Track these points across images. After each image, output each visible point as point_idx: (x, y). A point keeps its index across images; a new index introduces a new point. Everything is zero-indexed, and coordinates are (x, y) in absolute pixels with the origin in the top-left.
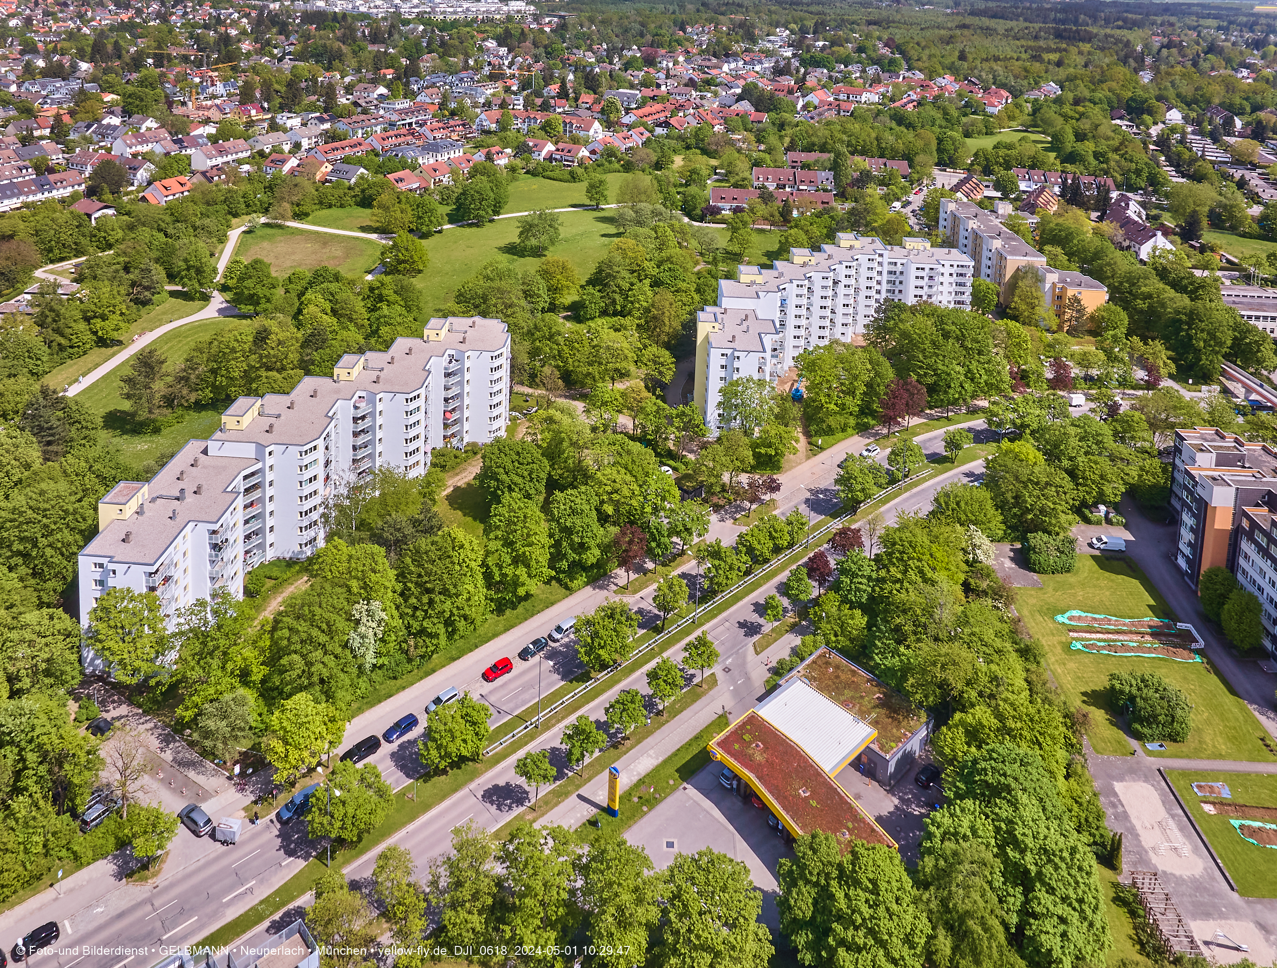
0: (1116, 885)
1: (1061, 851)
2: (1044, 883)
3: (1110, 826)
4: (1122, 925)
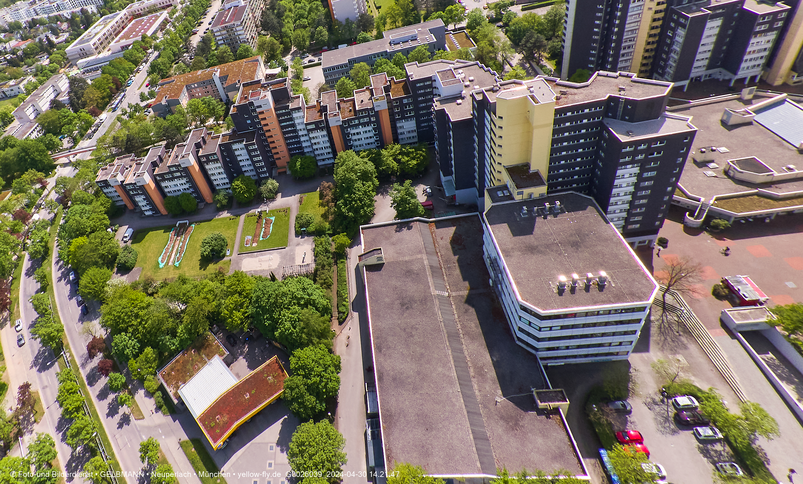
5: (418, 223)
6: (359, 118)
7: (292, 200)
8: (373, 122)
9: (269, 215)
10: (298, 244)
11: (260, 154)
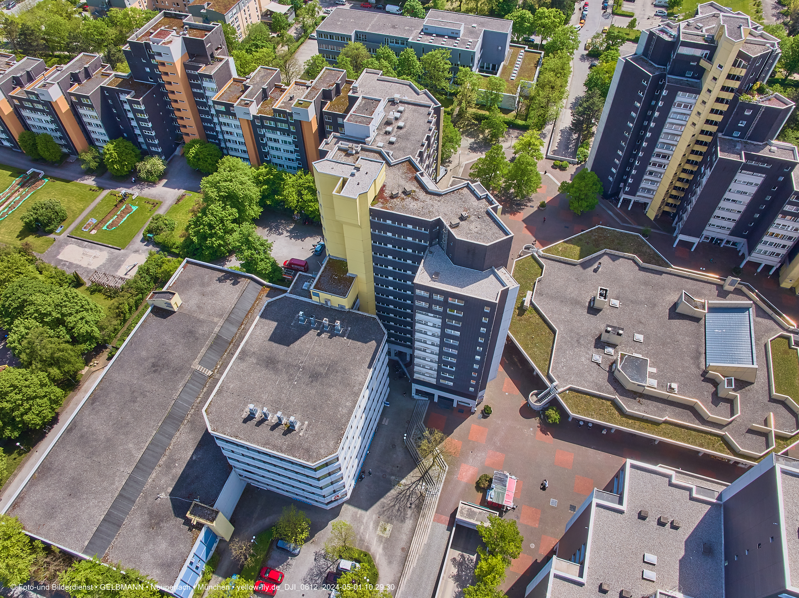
0: (88, 289)
1: (62, 299)
2: (66, 316)
3: (69, 273)
4: (100, 298)
5: (249, 280)
6: (275, 120)
7: (171, 194)
8: (293, 133)
9: (133, 202)
10: (136, 251)
11: (150, 120)
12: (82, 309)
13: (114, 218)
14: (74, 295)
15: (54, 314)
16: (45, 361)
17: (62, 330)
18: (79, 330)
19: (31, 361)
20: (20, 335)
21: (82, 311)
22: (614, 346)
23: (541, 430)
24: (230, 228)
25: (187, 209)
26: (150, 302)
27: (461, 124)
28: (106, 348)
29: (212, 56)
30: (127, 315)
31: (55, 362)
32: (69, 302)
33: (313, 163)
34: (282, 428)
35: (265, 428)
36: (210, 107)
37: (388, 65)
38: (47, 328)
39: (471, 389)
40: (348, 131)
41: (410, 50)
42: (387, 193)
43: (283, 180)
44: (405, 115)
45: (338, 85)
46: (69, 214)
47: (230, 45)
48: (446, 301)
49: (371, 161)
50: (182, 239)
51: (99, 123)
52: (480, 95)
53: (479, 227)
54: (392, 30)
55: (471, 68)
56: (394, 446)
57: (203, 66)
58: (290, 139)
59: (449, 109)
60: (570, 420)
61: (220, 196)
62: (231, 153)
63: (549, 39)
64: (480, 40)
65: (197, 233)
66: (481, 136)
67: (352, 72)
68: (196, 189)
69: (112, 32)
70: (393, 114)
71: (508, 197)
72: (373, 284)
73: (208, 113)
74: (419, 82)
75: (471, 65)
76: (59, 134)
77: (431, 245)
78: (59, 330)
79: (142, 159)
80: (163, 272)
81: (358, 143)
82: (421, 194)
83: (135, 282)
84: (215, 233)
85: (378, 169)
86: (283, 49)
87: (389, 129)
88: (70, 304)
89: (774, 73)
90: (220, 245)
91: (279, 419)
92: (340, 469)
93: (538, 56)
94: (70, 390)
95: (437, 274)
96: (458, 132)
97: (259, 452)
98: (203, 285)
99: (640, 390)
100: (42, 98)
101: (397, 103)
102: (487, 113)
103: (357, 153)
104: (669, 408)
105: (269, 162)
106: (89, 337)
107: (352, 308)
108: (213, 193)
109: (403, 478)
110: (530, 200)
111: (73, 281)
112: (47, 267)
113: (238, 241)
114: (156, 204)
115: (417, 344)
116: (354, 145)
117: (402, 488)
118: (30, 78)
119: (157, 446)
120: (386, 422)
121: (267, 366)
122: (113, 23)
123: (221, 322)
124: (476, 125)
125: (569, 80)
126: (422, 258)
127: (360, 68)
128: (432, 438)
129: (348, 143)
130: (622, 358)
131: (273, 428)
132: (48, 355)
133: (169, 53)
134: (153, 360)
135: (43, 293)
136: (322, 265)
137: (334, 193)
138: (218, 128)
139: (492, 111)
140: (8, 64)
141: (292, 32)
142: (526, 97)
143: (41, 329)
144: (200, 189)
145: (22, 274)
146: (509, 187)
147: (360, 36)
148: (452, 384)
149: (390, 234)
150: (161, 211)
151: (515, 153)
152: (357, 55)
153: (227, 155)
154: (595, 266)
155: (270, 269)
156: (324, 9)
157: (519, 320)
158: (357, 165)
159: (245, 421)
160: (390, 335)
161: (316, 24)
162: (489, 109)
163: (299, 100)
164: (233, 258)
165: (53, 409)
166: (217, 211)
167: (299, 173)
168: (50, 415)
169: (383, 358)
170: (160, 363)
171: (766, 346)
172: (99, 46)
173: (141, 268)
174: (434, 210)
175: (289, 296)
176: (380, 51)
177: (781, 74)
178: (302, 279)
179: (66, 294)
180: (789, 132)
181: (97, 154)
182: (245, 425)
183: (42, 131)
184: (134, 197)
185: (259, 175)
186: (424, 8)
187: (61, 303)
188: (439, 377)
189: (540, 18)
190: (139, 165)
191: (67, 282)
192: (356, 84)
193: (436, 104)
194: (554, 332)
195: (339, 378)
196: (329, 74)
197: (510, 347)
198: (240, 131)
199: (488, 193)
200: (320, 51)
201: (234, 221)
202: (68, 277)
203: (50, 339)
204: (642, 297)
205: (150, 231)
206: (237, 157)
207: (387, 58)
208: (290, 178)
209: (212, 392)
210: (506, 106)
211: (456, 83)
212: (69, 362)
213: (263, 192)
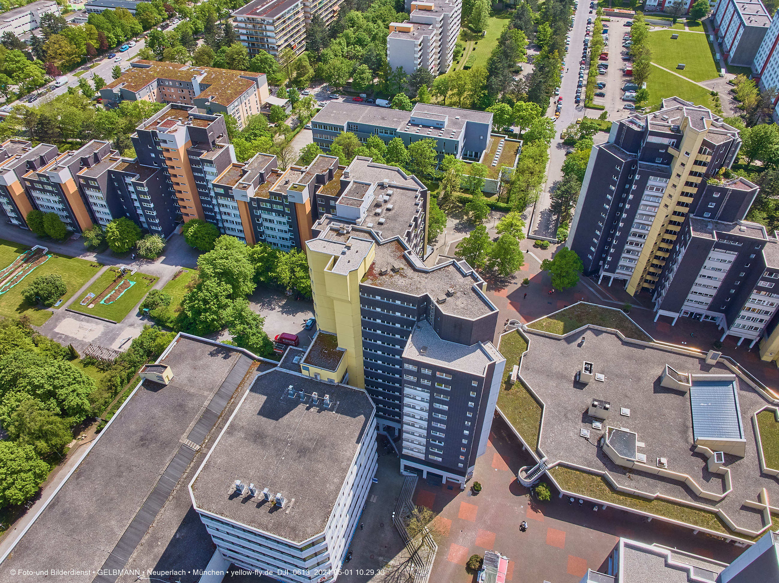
0: (81, 362)
1: (55, 371)
2: (58, 388)
3: (64, 345)
4: (93, 371)
5: (240, 354)
6: (271, 202)
7: (169, 270)
8: (287, 214)
9: (131, 278)
10: (131, 325)
11: (152, 201)
12: (74, 382)
13: (112, 293)
14: (67, 367)
15: (46, 386)
16: (34, 433)
17: (53, 402)
18: (70, 402)
19: (19, 434)
20: (11, 408)
21: (75, 384)
22: (601, 420)
23: (532, 508)
24: (224, 303)
25: (183, 285)
26: (142, 375)
27: (446, 206)
28: (95, 421)
29: (214, 143)
30: (119, 388)
31: (42, 435)
32: (62, 374)
33: (306, 242)
34: (268, 505)
35: (251, 505)
36: (209, 189)
37: (378, 153)
38: (38, 400)
39: (461, 465)
40: (339, 212)
41: (398, 139)
42: (376, 271)
43: (277, 258)
44: (394, 198)
45: (331, 171)
46: (69, 289)
47: (231, 134)
48: (434, 375)
49: (361, 240)
50: (177, 314)
51: (104, 203)
52: (464, 180)
53: (465, 302)
54: (382, 121)
55: (455, 155)
56: (382, 525)
57: (205, 152)
58: (285, 220)
59: (435, 193)
60: (561, 496)
61: (215, 273)
62: (227, 232)
63: (528, 130)
64: (463, 131)
65: (192, 308)
66: (465, 217)
67: (344, 158)
68: (193, 266)
69: (122, 122)
70: (382, 198)
71: (492, 275)
72: (362, 358)
73: (207, 195)
74: (406, 168)
75: (455, 153)
76: (65, 213)
77: (419, 320)
78: (49, 403)
79: (142, 237)
80: (156, 346)
81: (349, 223)
82: (409, 272)
83: (129, 355)
84: (209, 308)
85: (368, 247)
86: (280, 138)
87: (378, 210)
88: (63, 377)
89: (737, 159)
90: (213, 320)
91: (266, 495)
92: (327, 549)
93: (517, 145)
94: (56, 464)
95: (425, 348)
96: (444, 214)
97: (244, 530)
98: (195, 358)
99: (629, 465)
100: (52, 180)
101: (386, 187)
102: (470, 196)
103: (348, 232)
104: (660, 484)
105: (264, 241)
106: (79, 410)
107: (341, 382)
108: (209, 270)
109: (391, 559)
110: (514, 278)
111: (67, 354)
112: (43, 340)
113: (231, 316)
114: (153, 280)
115: (406, 419)
116: (345, 225)
117: (390, 569)
118: (43, 162)
119: (140, 523)
120: (374, 499)
121: (255, 441)
122: (123, 114)
123: (211, 396)
124: (460, 207)
125: (547, 166)
126: (410, 332)
127: (351, 156)
128: (421, 517)
129: (340, 224)
130: (610, 433)
131: (260, 505)
132: (37, 428)
133: (173, 141)
134: (141, 434)
135: (38, 365)
136: (312, 339)
137: (325, 270)
138: (216, 209)
139: (476, 194)
140: (24, 150)
141: (289, 123)
142: (507, 182)
143: (32, 401)
144: (197, 266)
145: (18, 346)
146: (493, 265)
147: (351, 127)
148: (440, 459)
149: (379, 310)
150: (158, 287)
151: (498, 233)
152: (348, 144)
153: (224, 234)
154: (579, 341)
155: (261, 343)
156: (319, 103)
157: (507, 395)
158: (348, 243)
159: (231, 497)
160: (379, 410)
161: (311, 116)
162: (472, 193)
163: (294, 184)
164: (226, 333)
165: (37, 484)
166: (212, 287)
167: (293, 251)
168: (33, 490)
169: (371, 432)
170: (149, 437)
171: (752, 419)
172: (109, 133)
173: (135, 342)
174: (421, 287)
175: (279, 370)
176: (370, 140)
177: (744, 160)
178: (293, 353)
179: (59, 367)
180: (757, 212)
181: (100, 232)
182: (231, 502)
183: (49, 211)
184: (132, 273)
185: (254, 253)
186: (411, 102)
187: (54, 375)
188: (427, 453)
189: (519, 111)
190: (139, 243)
191: (62, 354)
192: (347, 170)
193: (423, 188)
194: (542, 407)
195: (327, 453)
196: (322, 160)
197: (498, 422)
198: (237, 212)
199: (473, 270)
200: (314, 140)
201: (228, 297)
202: (63, 350)
203: (40, 411)
204: (626, 371)
205: (146, 306)
206: (234, 236)
207: (377, 146)
208: (284, 256)
209: (199, 467)
210: (489, 190)
211: (441, 169)
212: (57, 435)
213: (257, 269)
